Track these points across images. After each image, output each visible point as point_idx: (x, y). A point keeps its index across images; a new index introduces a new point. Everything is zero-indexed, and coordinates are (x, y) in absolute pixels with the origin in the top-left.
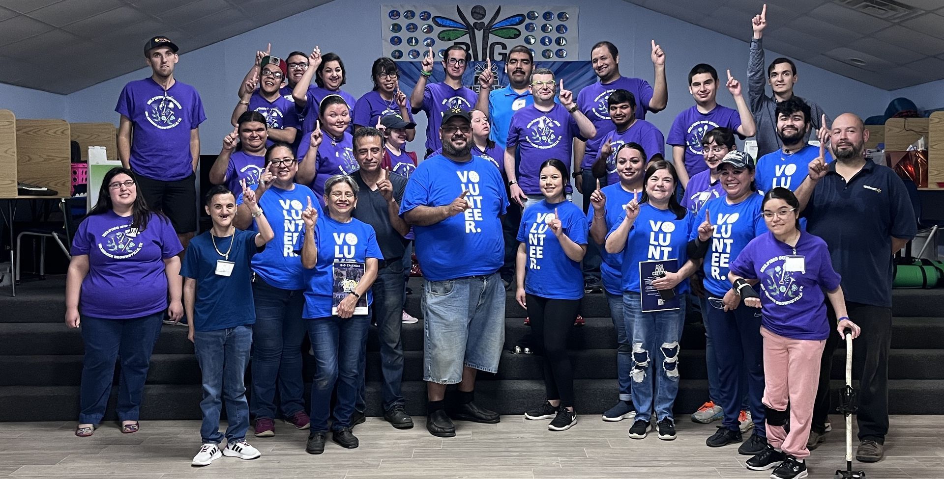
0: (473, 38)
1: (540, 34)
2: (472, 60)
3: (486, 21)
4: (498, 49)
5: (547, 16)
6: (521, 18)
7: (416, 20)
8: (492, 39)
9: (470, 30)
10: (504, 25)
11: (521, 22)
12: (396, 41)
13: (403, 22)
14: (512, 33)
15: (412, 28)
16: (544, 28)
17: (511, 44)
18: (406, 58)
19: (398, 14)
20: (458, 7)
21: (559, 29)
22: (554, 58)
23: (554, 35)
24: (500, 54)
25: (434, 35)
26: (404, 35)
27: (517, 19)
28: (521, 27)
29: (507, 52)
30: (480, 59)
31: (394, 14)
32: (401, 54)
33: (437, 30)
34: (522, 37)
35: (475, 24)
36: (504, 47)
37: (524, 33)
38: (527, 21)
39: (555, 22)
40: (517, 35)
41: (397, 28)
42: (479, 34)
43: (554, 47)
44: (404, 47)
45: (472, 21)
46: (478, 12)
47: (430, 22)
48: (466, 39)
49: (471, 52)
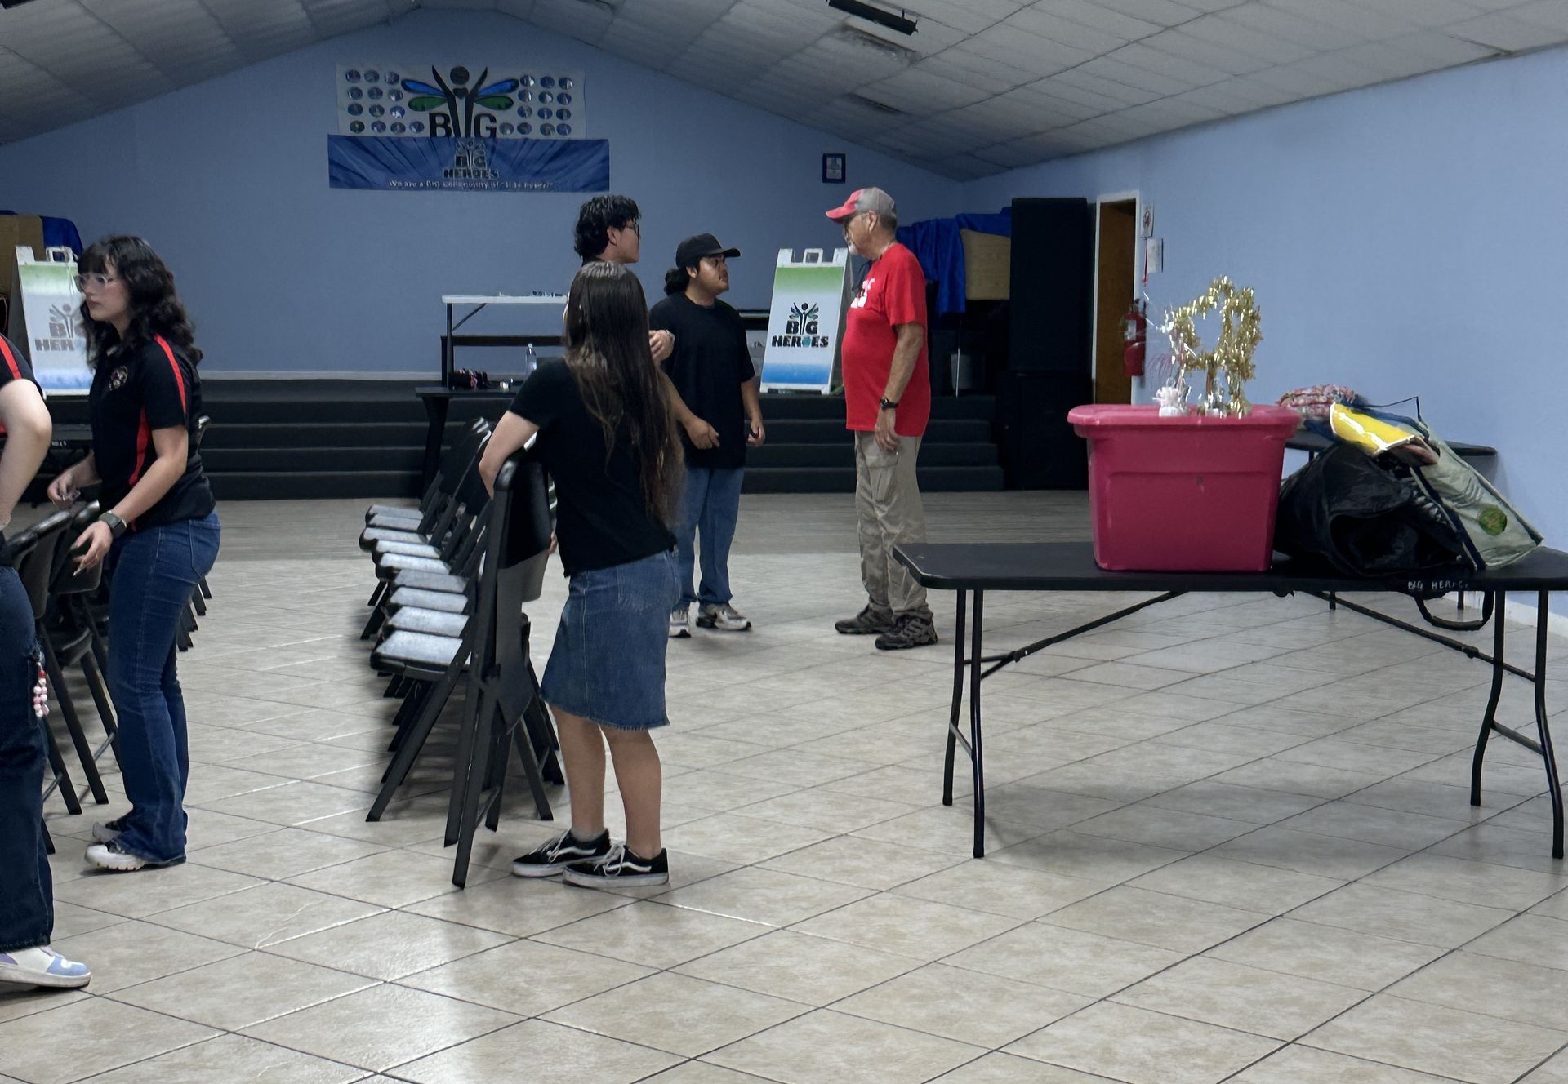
0: (453, 108)
1: (536, 106)
2: (453, 135)
3: (469, 86)
4: (485, 122)
5: (546, 81)
6: (514, 84)
7: (382, 84)
8: (477, 109)
9: (449, 97)
10: (490, 92)
11: (513, 89)
12: (355, 110)
13: (364, 85)
14: (502, 103)
15: (376, 93)
16: (542, 98)
17: (502, 117)
18: (368, 132)
19: (358, 76)
20: (433, 68)
21: (560, 99)
22: (555, 136)
23: (555, 107)
24: (487, 128)
25: (404, 103)
26: (366, 102)
27: (508, 85)
28: (514, 96)
29: (497, 125)
30: (463, 133)
31: (353, 75)
32: (361, 127)
33: (408, 97)
34: (515, 108)
35: (455, 90)
36: (493, 119)
37: (517, 103)
38: (521, 87)
39: (556, 90)
40: (510, 104)
41: (357, 93)
42: (461, 104)
43: (555, 121)
44: (366, 118)
45: (451, 86)
46: (460, 75)
47: (399, 86)
48: (444, 108)
49: (451, 125)
